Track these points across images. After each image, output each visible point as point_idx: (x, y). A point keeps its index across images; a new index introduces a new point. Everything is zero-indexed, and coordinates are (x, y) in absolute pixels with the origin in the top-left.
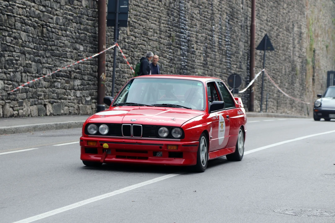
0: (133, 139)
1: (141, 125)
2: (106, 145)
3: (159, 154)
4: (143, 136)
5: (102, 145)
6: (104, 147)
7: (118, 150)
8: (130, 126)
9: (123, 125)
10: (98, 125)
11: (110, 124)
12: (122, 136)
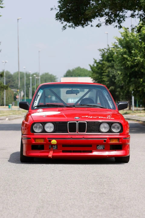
0: (77, 135)
1: (86, 122)
2: (54, 142)
3: (100, 148)
4: (87, 132)
5: (50, 141)
6: (52, 143)
7: (64, 146)
8: (76, 123)
9: (69, 123)
10: (44, 123)
11: (56, 123)
12: (68, 132)
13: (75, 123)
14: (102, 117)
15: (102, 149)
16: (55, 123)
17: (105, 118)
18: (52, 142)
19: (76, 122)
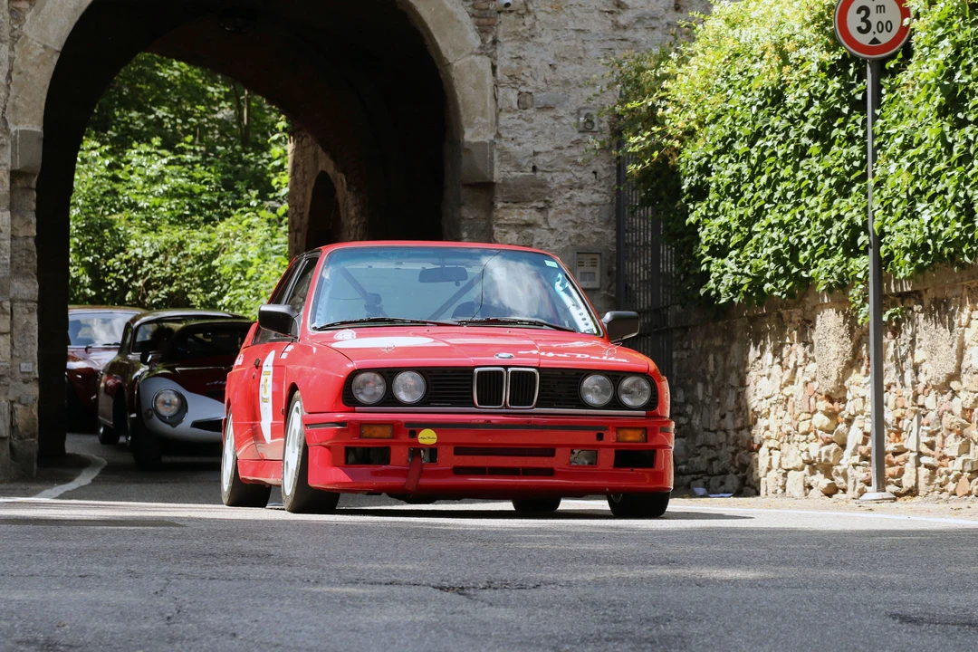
0: (506, 414)
1: (536, 371)
2: (427, 436)
4: (537, 406)
5: (414, 434)
6: (421, 441)
7: (459, 450)
8: (501, 372)
9: (479, 373)
10: (389, 374)
11: (431, 372)
12: (472, 404)
13: (498, 372)
14: (587, 356)
15: (583, 463)
16: (428, 372)
17: (597, 358)
18: (419, 437)
19: (502, 369)
